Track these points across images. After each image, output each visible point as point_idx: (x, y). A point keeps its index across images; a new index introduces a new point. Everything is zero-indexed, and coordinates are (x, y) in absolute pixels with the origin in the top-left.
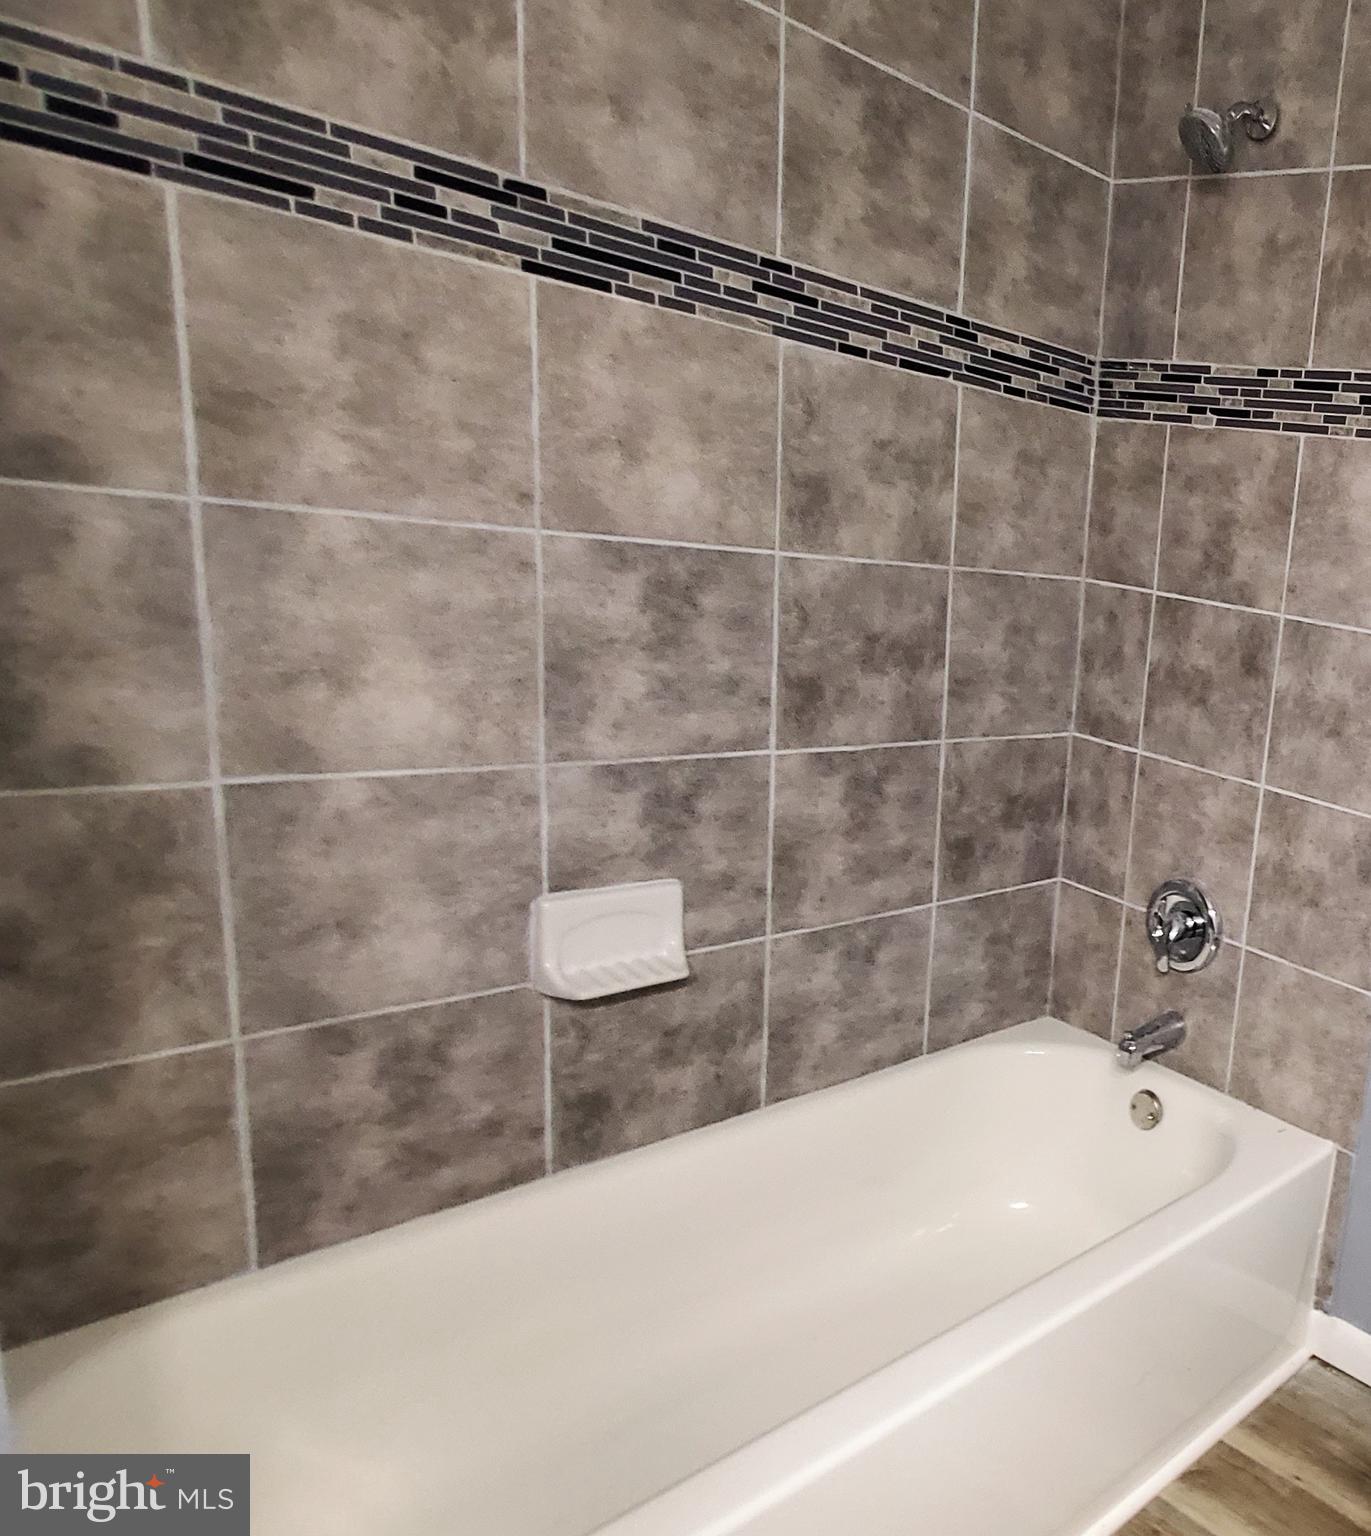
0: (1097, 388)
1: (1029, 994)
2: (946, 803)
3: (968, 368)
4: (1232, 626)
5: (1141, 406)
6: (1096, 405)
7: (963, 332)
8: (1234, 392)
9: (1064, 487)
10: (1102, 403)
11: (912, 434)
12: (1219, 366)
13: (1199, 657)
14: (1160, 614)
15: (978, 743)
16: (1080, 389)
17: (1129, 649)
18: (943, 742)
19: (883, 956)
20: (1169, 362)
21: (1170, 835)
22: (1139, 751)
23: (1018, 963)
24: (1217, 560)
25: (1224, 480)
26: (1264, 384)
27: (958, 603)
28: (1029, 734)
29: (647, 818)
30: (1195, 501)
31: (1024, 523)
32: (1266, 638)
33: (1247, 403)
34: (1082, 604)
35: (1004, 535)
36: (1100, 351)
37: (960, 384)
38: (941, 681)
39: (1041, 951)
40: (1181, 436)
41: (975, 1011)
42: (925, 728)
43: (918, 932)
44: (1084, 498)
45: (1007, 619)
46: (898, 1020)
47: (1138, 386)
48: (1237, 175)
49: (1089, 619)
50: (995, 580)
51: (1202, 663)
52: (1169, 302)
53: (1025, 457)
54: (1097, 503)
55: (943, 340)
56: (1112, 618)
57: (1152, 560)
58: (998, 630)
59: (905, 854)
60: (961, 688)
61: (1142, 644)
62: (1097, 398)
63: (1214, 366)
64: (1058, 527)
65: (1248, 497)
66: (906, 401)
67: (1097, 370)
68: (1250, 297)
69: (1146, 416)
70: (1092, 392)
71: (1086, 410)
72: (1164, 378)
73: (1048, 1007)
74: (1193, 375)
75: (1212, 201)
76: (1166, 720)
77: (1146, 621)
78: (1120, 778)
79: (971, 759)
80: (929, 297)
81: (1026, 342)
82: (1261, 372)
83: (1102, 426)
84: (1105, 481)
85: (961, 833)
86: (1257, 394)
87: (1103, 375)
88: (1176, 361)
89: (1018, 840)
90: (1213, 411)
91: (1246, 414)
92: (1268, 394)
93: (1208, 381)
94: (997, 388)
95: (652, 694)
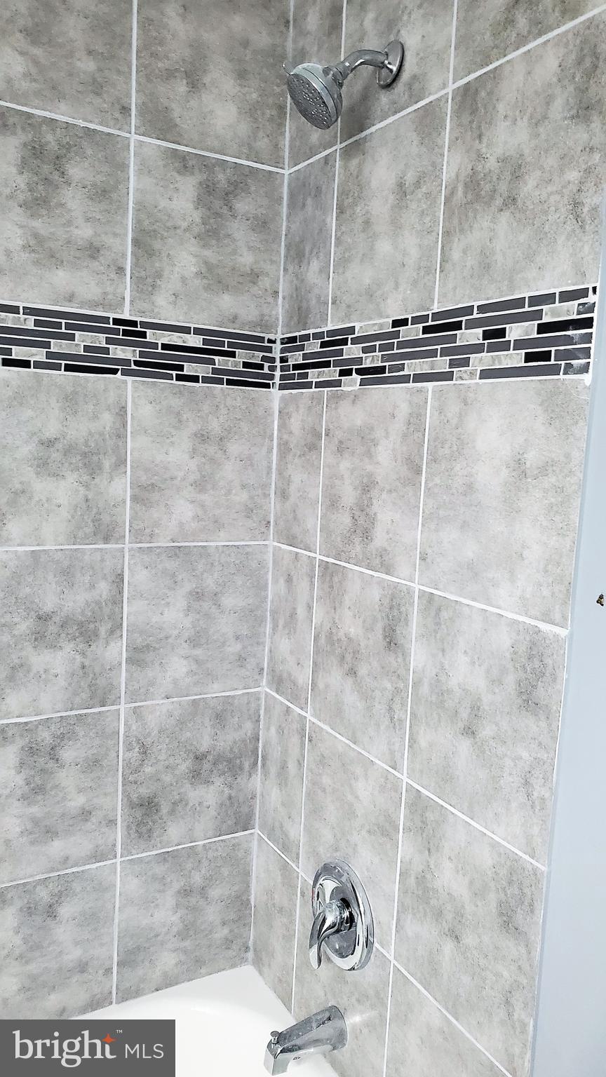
0: (278, 363)
4: (375, 594)
5: (306, 375)
6: (277, 381)
8: (372, 349)
9: (247, 462)
10: (282, 378)
12: (362, 324)
13: (351, 627)
14: (323, 576)
16: (261, 367)
17: (301, 612)
20: (325, 329)
21: (332, 811)
22: (308, 716)
24: (363, 527)
25: (365, 439)
26: (397, 334)
30: (345, 465)
32: (403, 609)
33: (384, 359)
34: (271, 565)
36: (279, 330)
39: (240, 902)
40: (337, 398)
44: (270, 468)
47: (305, 357)
48: (373, 129)
49: (276, 581)
51: (352, 631)
52: (324, 270)
54: (280, 473)
56: (289, 580)
57: (313, 522)
61: (310, 607)
62: (278, 373)
63: (358, 326)
65: (385, 460)
67: (277, 347)
68: (384, 247)
69: (308, 385)
70: (272, 369)
71: (267, 386)
72: (322, 345)
73: (250, 955)
74: (337, 340)
75: (354, 162)
76: (327, 686)
77: (312, 583)
78: (295, 740)
82: (397, 323)
83: (283, 398)
84: (285, 449)
86: (391, 346)
87: (283, 351)
88: (330, 327)
90: (359, 372)
91: (382, 370)
92: (402, 345)
93: (355, 341)
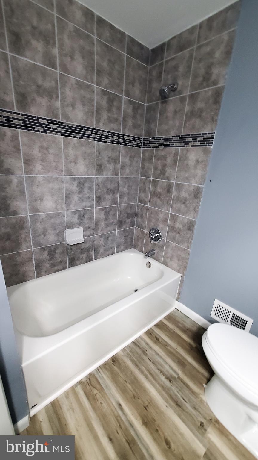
0: (142, 143)
1: (130, 245)
2: (118, 215)
3: (122, 142)
4: (165, 184)
5: (150, 145)
6: (142, 146)
7: (121, 136)
8: (167, 141)
9: (137, 162)
10: (143, 146)
11: (114, 155)
12: (165, 136)
13: (159, 190)
14: (153, 182)
15: (123, 205)
16: (140, 144)
17: (147, 189)
18: (118, 205)
19: (110, 239)
20: (155, 137)
21: (153, 220)
22: (148, 206)
23: (129, 240)
24: (163, 172)
25: (165, 158)
26: (173, 139)
27: (120, 182)
28: (131, 203)
29: (78, 218)
30: (159, 162)
31: (131, 168)
32: (171, 186)
33: (170, 143)
34: (139, 181)
35: (127, 171)
36: (143, 136)
37: (121, 145)
38: (118, 195)
39: (132, 238)
40: (157, 150)
41: (122, 247)
42: (116, 203)
43: (114, 235)
44: (140, 163)
45: (128, 185)
46: (112, 248)
47: (150, 142)
48: (169, 99)
49: (140, 184)
50: (126, 178)
51: (160, 191)
52: (156, 126)
53: (131, 157)
54: (142, 164)
55: (119, 138)
56: (144, 183)
57: (151, 173)
58: (126, 187)
59: (113, 223)
60: (121, 196)
61: (149, 188)
62: (142, 145)
63: (163, 136)
64: (136, 168)
65: (169, 160)
66: (113, 149)
67: (143, 140)
68: (171, 122)
69: (151, 147)
70: (142, 144)
71: (141, 147)
72: (154, 140)
73: (133, 247)
74: (159, 139)
75: (164, 105)
76: (153, 201)
77: (150, 184)
78: (145, 210)
79: (122, 208)
80: (116, 131)
81: (132, 137)
82: (172, 136)
83: (143, 150)
84: (143, 160)
85: (121, 220)
86: (171, 141)
87: (144, 141)
88: (156, 136)
89: (129, 221)
90: (163, 145)
91: (169, 145)
92: (173, 140)
93: (162, 139)
94: (126, 145)
95: (79, 200)
